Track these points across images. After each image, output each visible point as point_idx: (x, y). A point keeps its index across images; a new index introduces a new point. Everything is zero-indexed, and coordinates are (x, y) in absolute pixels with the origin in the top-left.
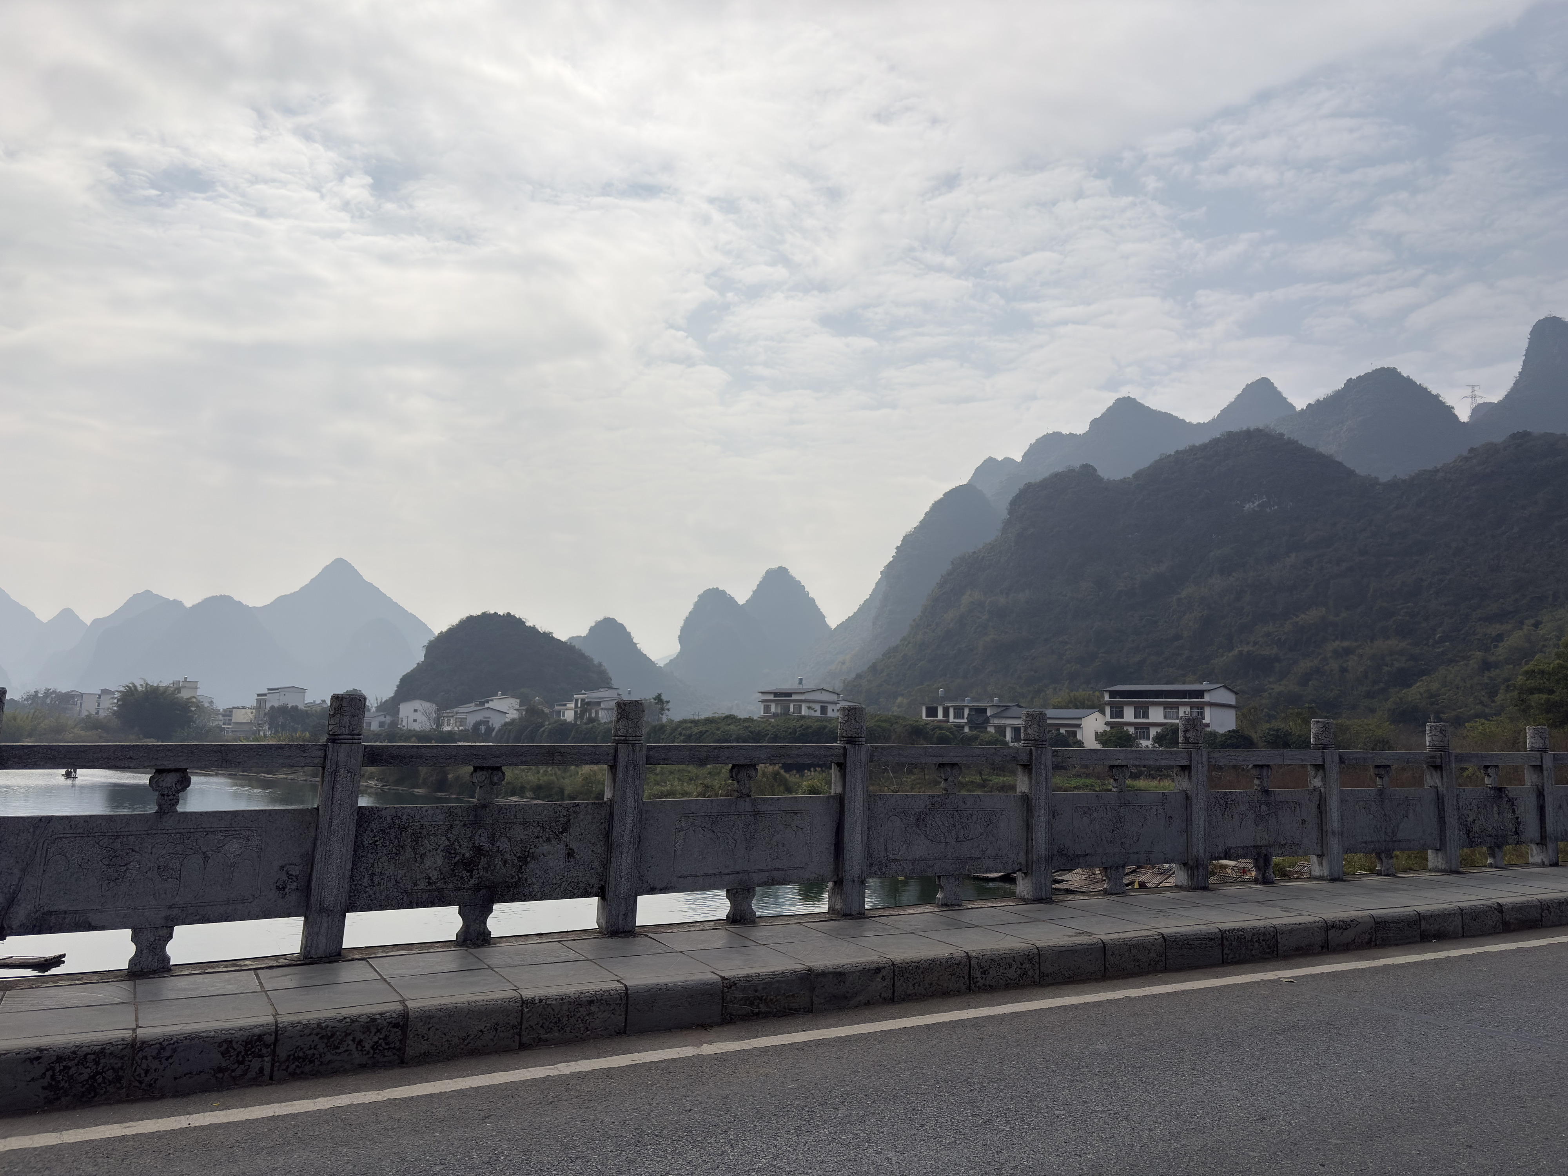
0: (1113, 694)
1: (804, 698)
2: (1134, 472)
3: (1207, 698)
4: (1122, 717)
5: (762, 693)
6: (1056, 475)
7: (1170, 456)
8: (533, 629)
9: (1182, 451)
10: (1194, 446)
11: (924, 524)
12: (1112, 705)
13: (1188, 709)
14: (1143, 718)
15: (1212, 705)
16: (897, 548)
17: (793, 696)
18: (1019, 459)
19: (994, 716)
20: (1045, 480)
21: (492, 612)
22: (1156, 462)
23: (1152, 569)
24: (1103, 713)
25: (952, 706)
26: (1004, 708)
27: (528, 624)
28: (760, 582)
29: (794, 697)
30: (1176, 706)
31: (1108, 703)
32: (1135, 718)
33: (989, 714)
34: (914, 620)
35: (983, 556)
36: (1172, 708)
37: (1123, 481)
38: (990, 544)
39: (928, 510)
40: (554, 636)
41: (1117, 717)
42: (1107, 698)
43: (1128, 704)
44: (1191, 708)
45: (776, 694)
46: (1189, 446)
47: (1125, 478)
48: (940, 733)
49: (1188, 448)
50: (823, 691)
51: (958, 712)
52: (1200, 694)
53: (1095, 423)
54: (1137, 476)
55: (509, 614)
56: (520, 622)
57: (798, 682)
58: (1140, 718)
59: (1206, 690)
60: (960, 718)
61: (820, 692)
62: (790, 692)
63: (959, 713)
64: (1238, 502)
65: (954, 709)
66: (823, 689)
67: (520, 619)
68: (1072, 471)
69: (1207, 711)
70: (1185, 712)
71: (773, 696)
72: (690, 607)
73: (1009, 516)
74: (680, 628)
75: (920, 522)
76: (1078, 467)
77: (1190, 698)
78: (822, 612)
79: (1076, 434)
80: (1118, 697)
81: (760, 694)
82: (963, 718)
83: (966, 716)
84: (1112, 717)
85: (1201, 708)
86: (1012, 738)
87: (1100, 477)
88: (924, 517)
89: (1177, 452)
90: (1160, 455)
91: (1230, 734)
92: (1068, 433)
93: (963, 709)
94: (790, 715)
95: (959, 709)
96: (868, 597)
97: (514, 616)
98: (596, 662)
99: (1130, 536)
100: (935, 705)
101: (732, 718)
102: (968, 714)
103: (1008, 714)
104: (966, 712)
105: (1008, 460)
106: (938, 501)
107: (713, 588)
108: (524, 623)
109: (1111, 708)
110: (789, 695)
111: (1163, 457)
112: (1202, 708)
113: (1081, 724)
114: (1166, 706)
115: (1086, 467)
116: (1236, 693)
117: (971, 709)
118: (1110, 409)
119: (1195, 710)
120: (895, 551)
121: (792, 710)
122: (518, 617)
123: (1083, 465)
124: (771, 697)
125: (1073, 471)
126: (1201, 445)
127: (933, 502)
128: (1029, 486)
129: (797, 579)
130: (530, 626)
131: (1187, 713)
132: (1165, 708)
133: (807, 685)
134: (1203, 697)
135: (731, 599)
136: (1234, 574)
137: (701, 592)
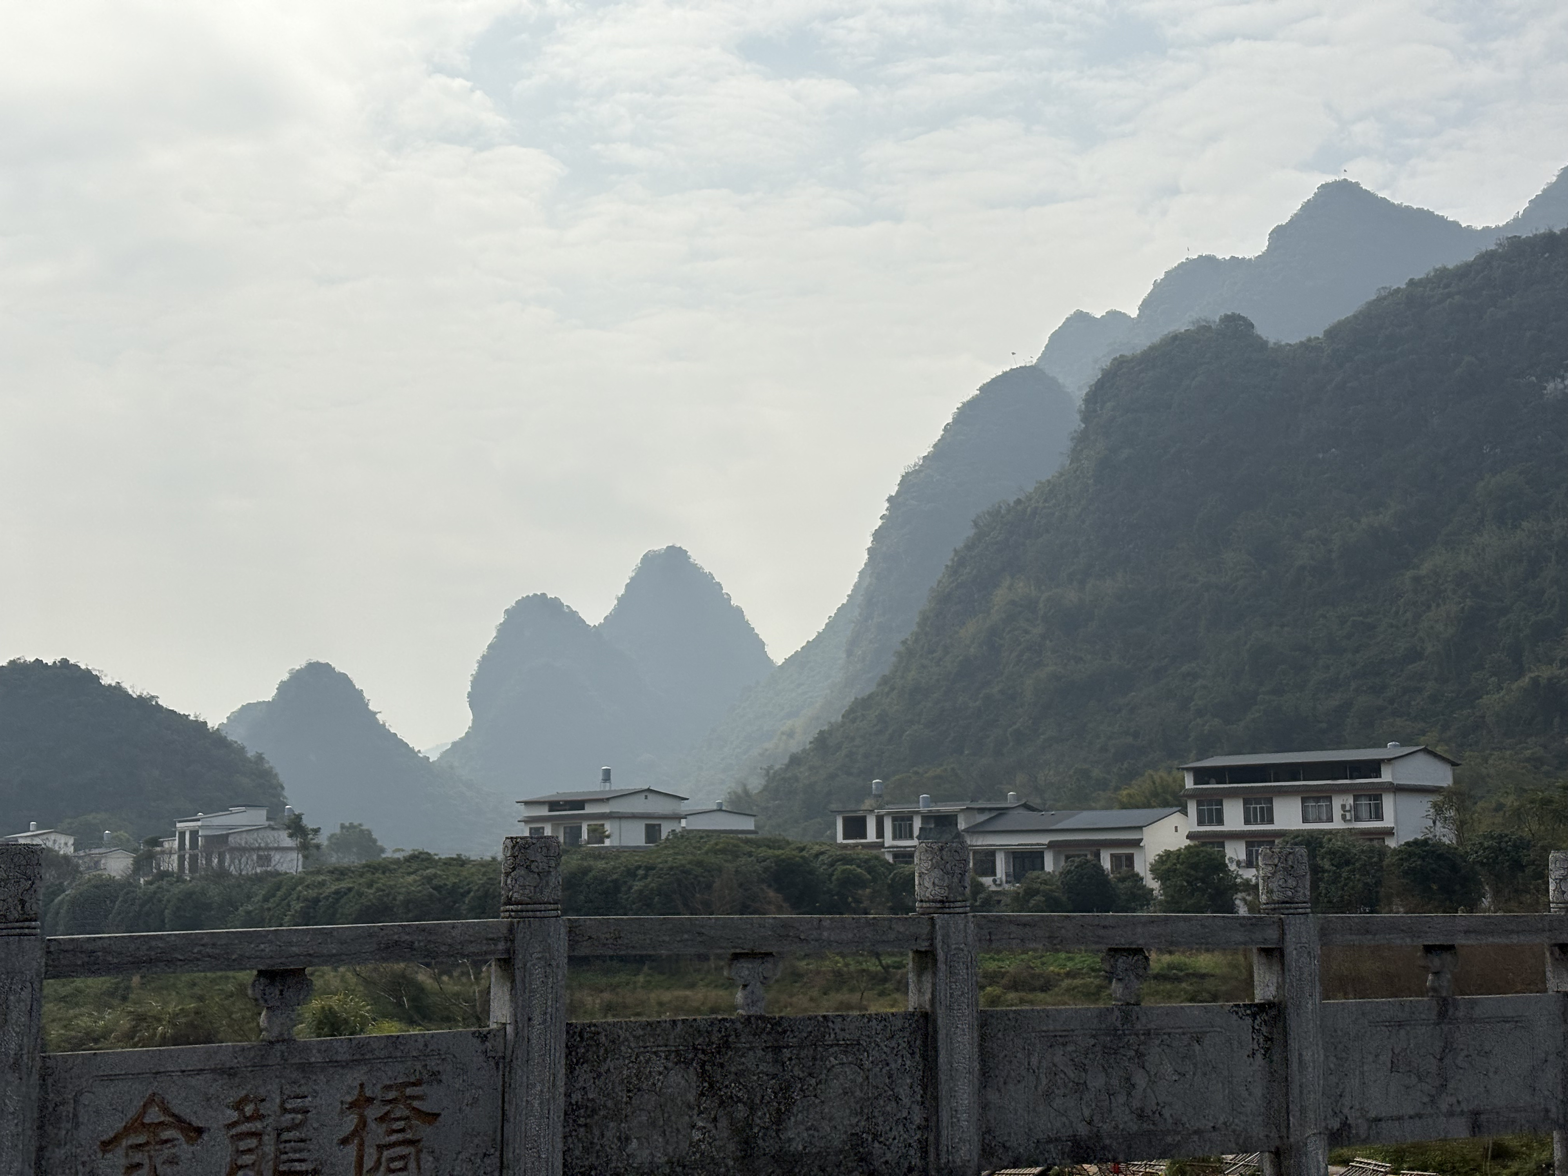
0: (1201, 775)
1: (608, 811)
2: (1327, 326)
3: (1387, 776)
4: (1220, 822)
5: (527, 803)
6: (1175, 338)
7: (1398, 290)
8: (117, 690)
9: (1421, 280)
10: (1445, 269)
11: (941, 450)
12: (1201, 798)
13: (1351, 801)
14: (1263, 822)
15: (1398, 789)
16: (890, 499)
17: (586, 806)
18: (1134, 313)
19: (973, 830)
20: (1152, 348)
21: (31, 659)
22: (1370, 304)
23: (1364, 520)
24: (1184, 812)
25: (888, 814)
26: (993, 814)
27: (105, 681)
28: (632, 579)
29: (589, 810)
30: (1325, 796)
31: (1193, 795)
32: (1247, 822)
33: (962, 825)
34: (904, 642)
35: (1036, 508)
36: (1317, 799)
37: (1307, 346)
38: (1049, 481)
39: (950, 420)
40: (160, 703)
41: (1211, 823)
42: (1189, 783)
43: (1232, 794)
44: (1356, 798)
45: (553, 805)
46: (1436, 270)
47: (1309, 340)
48: (844, 871)
49: (1432, 274)
50: (650, 796)
51: (900, 825)
52: (1373, 768)
53: (1278, 235)
54: (1332, 333)
55: (64, 662)
56: (89, 678)
57: (601, 777)
58: (1256, 823)
59: (1383, 760)
60: (906, 838)
61: (643, 795)
62: (579, 798)
63: (902, 828)
64: (1534, 378)
65: (894, 820)
66: (649, 790)
67: (88, 672)
68: (1204, 328)
69: (1388, 803)
70: (1343, 806)
71: (546, 808)
72: (491, 636)
73: (1083, 426)
74: (471, 678)
75: (935, 446)
76: (1218, 320)
77: (1351, 778)
78: (757, 635)
79: (1244, 259)
80: (1213, 780)
81: (522, 807)
82: (911, 837)
83: (916, 832)
84: (1200, 822)
85: (1375, 796)
86: (1007, 875)
87: (1261, 338)
88: (942, 436)
89: (1411, 283)
90: (1378, 290)
91: (1409, 849)
92: (1227, 258)
93: (911, 819)
94: (581, 846)
95: (903, 819)
96: (845, 601)
97: (76, 667)
98: (251, 754)
99: (1321, 456)
100: (860, 814)
101: (423, 860)
102: (921, 829)
103: (1002, 824)
104: (917, 824)
105: (1114, 316)
106: (968, 402)
107: (535, 595)
108: (97, 678)
109: (1199, 804)
110: (579, 804)
111: (1383, 294)
112: (1379, 797)
113: (1141, 840)
114: (1308, 797)
115: (1232, 320)
116: (1453, 764)
117: (926, 818)
118: (1307, 206)
119: (1364, 802)
120: (887, 505)
121: (585, 836)
122: (83, 667)
123: (1227, 316)
124: (544, 812)
125: (1207, 328)
126: (1458, 268)
127: (960, 405)
128: (1120, 363)
129: (707, 570)
130: (110, 685)
131: (1348, 808)
132: (1304, 800)
133: (618, 784)
134: (1379, 775)
135: (574, 617)
136: (1525, 524)
137: (511, 603)
